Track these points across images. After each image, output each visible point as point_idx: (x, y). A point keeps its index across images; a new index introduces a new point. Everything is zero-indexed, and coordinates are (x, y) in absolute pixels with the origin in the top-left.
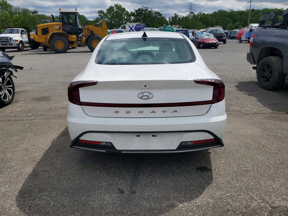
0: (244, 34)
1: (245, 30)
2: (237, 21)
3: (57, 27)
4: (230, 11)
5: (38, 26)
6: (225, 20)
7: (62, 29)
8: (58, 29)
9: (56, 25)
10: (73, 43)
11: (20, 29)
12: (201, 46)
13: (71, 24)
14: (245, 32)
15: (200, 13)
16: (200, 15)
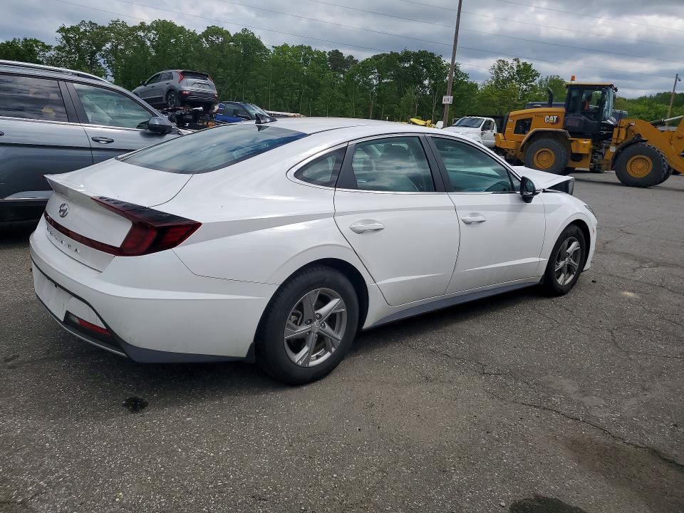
3: (551, 118)
5: (512, 113)
7: (561, 123)
8: (553, 123)
9: (550, 114)
10: (581, 159)
11: (485, 119)
13: (587, 113)
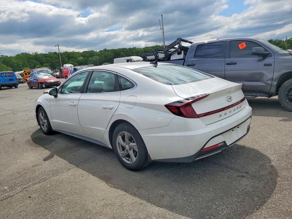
0: (69, 73)
1: (70, 69)
2: (45, 63)
4: (34, 54)
6: (32, 62)
12: (44, 86)
14: (70, 71)
15: (3, 56)
16: (3, 57)
